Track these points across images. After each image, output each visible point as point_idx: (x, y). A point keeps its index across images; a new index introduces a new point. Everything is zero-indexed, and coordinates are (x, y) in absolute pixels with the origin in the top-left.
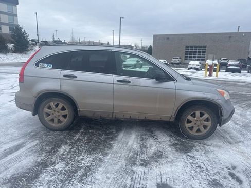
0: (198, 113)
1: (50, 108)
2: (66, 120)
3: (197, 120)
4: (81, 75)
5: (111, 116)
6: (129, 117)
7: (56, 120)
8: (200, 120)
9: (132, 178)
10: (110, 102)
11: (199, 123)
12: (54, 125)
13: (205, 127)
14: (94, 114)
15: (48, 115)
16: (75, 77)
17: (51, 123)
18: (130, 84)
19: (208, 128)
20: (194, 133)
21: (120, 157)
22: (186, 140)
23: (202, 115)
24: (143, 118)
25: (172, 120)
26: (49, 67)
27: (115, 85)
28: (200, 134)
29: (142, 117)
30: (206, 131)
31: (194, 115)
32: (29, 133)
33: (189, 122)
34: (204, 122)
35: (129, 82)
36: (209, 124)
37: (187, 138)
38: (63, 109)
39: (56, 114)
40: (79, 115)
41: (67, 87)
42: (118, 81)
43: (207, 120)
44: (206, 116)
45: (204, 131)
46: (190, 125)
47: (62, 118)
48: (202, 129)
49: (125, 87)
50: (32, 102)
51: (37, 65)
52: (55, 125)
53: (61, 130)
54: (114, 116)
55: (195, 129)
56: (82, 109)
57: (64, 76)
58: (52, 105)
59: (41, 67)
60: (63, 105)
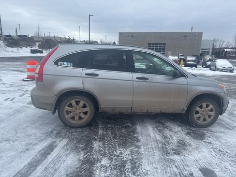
0: (204, 105)
1: (70, 105)
2: (87, 117)
3: (203, 111)
4: (103, 73)
6: (146, 111)
7: (77, 118)
8: (206, 111)
9: (176, 166)
10: (130, 98)
12: (75, 122)
13: (209, 116)
14: (114, 110)
16: (97, 75)
17: (71, 121)
18: (148, 81)
20: (200, 122)
21: (152, 148)
22: (195, 129)
23: (207, 106)
25: (184, 112)
26: (69, 66)
27: (134, 82)
28: (206, 122)
29: (158, 111)
30: (210, 120)
31: (201, 107)
33: (197, 112)
34: (209, 112)
35: (147, 79)
36: (213, 113)
38: (84, 106)
39: (77, 111)
40: (100, 111)
41: (89, 85)
42: (137, 78)
43: (211, 110)
44: (211, 107)
46: (198, 115)
47: (83, 115)
48: (207, 118)
49: (143, 83)
50: (53, 101)
51: (56, 63)
53: (82, 127)
54: (132, 111)
55: (202, 119)
56: (103, 105)
57: (86, 74)
58: (73, 102)
59: (61, 65)
60: (84, 102)
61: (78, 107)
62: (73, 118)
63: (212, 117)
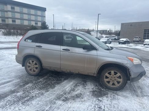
1: (29, 63)
2: (37, 70)
3: (112, 77)
5: (59, 70)
7: (32, 70)
8: (114, 77)
10: (59, 62)
11: (113, 79)
14: (50, 68)
15: (29, 67)
16: (41, 47)
17: (30, 71)
19: (120, 83)
20: (110, 85)
21: (54, 94)
22: (104, 90)
23: (116, 73)
24: (78, 73)
26: (30, 41)
27: (61, 52)
28: (114, 86)
30: (118, 85)
32: (20, 76)
33: (107, 77)
34: (117, 78)
35: (69, 50)
36: (121, 80)
37: (106, 89)
39: (32, 67)
40: (43, 68)
41: (37, 52)
43: (120, 77)
44: (119, 74)
45: (117, 85)
46: (107, 80)
47: (35, 69)
48: (116, 83)
49: (67, 53)
50: (22, 59)
51: (25, 40)
52: (32, 72)
53: (35, 76)
54: (61, 70)
57: (36, 46)
58: (31, 61)
60: (36, 62)
61: (33, 64)
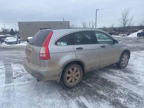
0: (124, 56)
2: (79, 78)
7: (73, 80)
10: (99, 60)
12: (73, 84)
16: (82, 48)
18: (106, 47)
20: (124, 65)
25: (118, 62)
26: (64, 44)
30: (126, 63)
31: (123, 58)
33: (122, 61)
42: (101, 47)
43: (127, 58)
51: (56, 44)
54: (100, 67)
56: (87, 68)
57: (77, 49)
58: (71, 70)
59: (60, 45)
60: (77, 68)
61: (73, 73)
62: (71, 81)
63: (127, 61)
